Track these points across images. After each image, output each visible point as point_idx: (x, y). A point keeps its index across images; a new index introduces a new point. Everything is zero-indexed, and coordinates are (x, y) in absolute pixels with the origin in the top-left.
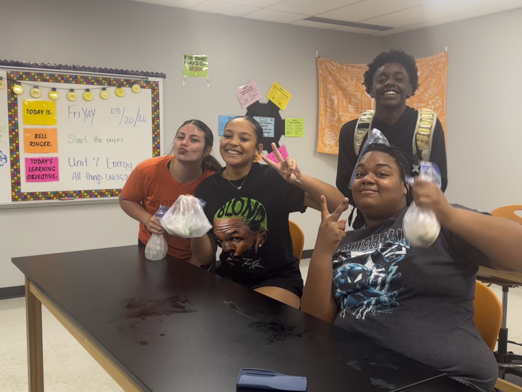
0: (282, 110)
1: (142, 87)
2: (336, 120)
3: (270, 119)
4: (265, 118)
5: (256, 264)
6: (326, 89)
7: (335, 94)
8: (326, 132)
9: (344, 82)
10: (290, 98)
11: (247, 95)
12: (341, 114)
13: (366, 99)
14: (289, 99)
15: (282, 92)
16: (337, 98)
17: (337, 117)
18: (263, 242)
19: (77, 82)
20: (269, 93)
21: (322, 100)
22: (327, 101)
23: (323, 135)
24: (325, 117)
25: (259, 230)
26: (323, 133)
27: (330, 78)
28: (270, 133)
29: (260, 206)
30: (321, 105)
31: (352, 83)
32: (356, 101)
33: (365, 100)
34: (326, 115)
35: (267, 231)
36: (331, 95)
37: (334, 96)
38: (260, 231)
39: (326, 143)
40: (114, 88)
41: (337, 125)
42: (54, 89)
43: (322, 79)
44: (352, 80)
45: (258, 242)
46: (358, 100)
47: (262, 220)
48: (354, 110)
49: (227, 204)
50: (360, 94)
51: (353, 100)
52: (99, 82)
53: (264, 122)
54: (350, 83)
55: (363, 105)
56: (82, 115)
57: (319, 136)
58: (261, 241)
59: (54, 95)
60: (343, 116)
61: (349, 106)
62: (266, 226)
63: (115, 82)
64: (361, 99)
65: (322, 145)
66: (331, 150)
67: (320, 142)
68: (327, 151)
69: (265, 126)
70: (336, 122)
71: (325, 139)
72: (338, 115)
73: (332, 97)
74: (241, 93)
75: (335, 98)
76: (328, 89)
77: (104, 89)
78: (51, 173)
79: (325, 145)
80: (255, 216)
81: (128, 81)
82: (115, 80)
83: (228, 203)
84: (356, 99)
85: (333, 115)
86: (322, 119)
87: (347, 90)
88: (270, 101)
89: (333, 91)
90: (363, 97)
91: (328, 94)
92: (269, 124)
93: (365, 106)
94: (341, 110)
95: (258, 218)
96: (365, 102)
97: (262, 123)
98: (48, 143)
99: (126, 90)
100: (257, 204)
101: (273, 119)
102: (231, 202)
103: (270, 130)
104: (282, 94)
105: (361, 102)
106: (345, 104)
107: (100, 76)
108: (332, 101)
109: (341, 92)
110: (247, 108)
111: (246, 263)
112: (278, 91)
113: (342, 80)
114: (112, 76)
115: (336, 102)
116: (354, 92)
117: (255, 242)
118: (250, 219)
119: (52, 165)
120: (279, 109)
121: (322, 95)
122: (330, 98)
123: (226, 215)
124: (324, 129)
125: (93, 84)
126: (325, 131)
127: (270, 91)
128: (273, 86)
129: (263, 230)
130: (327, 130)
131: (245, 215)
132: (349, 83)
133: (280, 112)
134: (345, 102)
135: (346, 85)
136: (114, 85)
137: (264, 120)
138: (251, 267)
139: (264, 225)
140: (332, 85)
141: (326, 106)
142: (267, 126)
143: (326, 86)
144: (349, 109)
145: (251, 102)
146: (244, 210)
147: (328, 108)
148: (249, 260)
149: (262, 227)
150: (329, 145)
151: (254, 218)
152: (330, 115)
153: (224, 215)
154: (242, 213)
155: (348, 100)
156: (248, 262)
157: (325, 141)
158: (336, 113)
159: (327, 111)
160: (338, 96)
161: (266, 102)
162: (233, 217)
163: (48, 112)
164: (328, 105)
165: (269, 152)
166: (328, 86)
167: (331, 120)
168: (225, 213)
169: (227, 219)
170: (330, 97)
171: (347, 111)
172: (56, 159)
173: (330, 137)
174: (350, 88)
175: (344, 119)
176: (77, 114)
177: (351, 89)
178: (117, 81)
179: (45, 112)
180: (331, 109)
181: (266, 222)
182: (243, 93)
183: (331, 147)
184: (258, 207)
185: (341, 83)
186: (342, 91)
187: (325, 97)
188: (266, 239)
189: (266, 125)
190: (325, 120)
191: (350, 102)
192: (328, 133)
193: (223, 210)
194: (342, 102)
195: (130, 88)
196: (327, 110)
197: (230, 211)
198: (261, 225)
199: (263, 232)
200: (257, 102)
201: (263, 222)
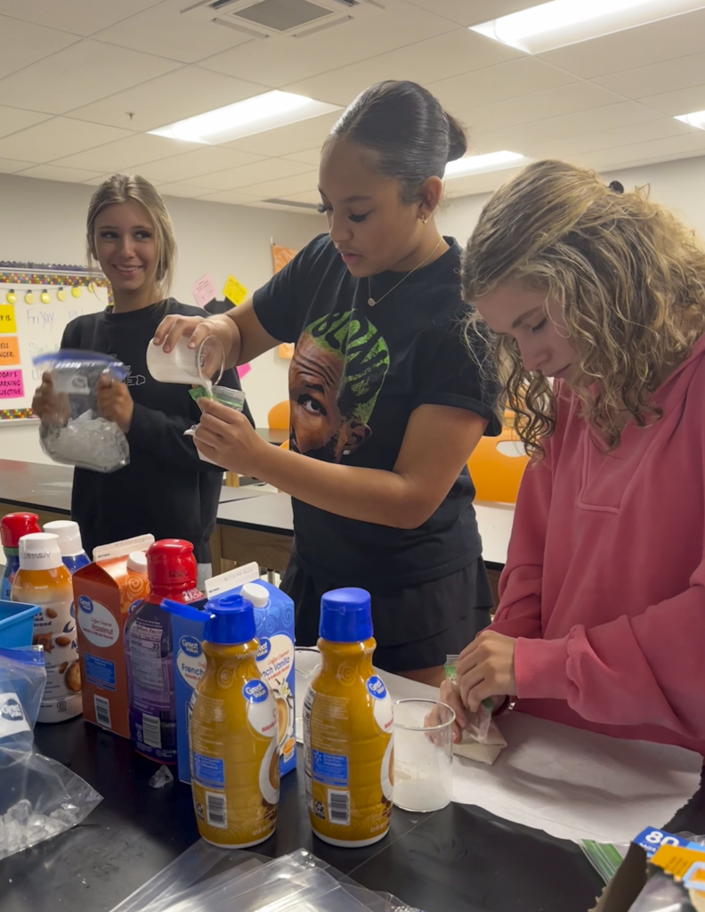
1: (98, 285)
10: (246, 294)
11: (203, 292)
15: (239, 286)
19: (34, 282)
25: (349, 418)
29: (384, 366)
35: (367, 430)
38: (351, 421)
40: (70, 287)
42: (12, 291)
45: (340, 444)
47: (365, 399)
52: (55, 282)
56: (41, 319)
58: (347, 444)
59: (12, 297)
62: (367, 418)
63: (70, 281)
74: (197, 289)
77: (61, 289)
78: (16, 387)
81: (83, 279)
82: (70, 277)
95: (360, 388)
98: (11, 353)
99: (82, 289)
100: (383, 355)
104: (239, 290)
107: (56, 273)
112: (234, 286)
114: (67, 274)
119: (16, 379)
123: (327, 338)
125: (49, 283)
128: (228, 280)
129: (357, 421)
136: (70, 284)
139: (364, 413)
149: (356, 415)
151: (353, 382)
153: (323, 336)
162: (336, 352)
163: (8, 317)
168: (329, 331)
169: (323, 350)
172: (20, 372)
176: (36, 319)
178: (73, 278)
179: (4, 318)
181: (371, 409)
182: (199, 289)
184: (378, 365)
195: (85, 287)
198: (357, 409)
199: (357, 427)
200: (214, 300)
201: (365, 405)
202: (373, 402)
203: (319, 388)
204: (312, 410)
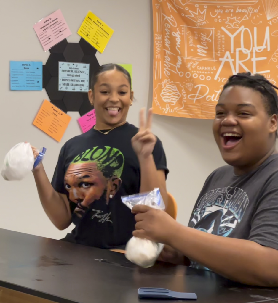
0: (100, 53)
2: (179, 67)
3: (82, 65)
4: (76, 64)
5: (105, 218)
6: (163, 22)
7: (177, 29)
8: (165, 85)
9: (190, 11)
10: (111, 35)
11: (49, 32)
12: (186, 57)
13: (223, 36)
14: (109, 37)
15: (100, 26)
16: (181, 35)
17: (180, 63)
18: (114, 192)
20: (81, 27)
21: (158, 37)
22: (166, 40)
23: (160, 88)
24: (163, 63)
25: (111, 177)
26: (160, 86)
27: (169, 5)
28: (83, 85)
30: (157, 44)
31: (202, 13)
32: (208, 39)
33: (221, 38)
34: (164, 59)
35: (120, 181)
36: (171, 30)
37: (176, 31)
38: (112, 178)
39: (165, 101)
41: (181, 74)
43: (157, 8)
44: (202, 9)
45: (108, 191)
46: (211, 38)
47: (117, 168)
48: (205, 52)
49: (87, 151)
50: (214, 28)
51: (204, 38)
53: (74, 70)
54: (199, 12)
55: (219, 46)
57: (155, 89)
58: (111, 191)
60: (190, 61)
61: (198, 46)
62: (120, 175)
64: (215, 37)
65: (158, 104)
66: (172, 111)
67: (155, 98)
68: (166, 113)
69: (76, 76)
70: (179, 70)
71: (163, 95)
72: (182, 59)
73: (173, 34)
74: (41, 28)
75: (177, 35)
76: (167, 22)
79: (163, 104)
80: (112, 162)
83: (89, 150)
84: (207, 36)
85: (174, 60)
86: (158, 65)
87: (194, 24)
88: (82, 40)
89: (175, 25)
90: (219, 34)
91: (167, 30)
92: (81, 72)
93: (221, 47)
94: (186, 52)
95: (114, 165)
96: (222, 40)
97: (72, 72)
101: (88, 65)
102: (92, 149)
103: (84, 81)
104: (100, 30)
105: (216, 41)
106: (191, 44)
108: (172, 40)
109: (185, 26)
110: (50, 50)
111: (96, 215)
112: (93, 25)
113: (187, 9)
115: (178, 40)
116: (205, 26)
117: (105, 191)
118: (105, 165)
120: (95, 51)
121: (157, 31)
122: (170, 35)
123: (82, 160)
124: (161, 81)
126: (163, 83)
127: (83, 25)
128: (86, 18)
129: (115, 177)
130: (166, 81)
131: (102, 160)
132: (197, 14)
133: (97, 55)
134: (191, 40)
135: (193, 16)
137: (74, 66)
138: (101, 220)
139: (118, 174)
140: (172, 16)
141: (164, 46)
142: (79, 76)
143: (164, 17)
144: (199, 50)
145: (55, 41)
146: (102, 156)
147: (168, 50)
148: (99, 212)
149: (115, 174)
150: (169, 103)
151: (110, 164)
152: (169, 59)
153: (80, 161)
154: (99, 158)
155: (196, 38)
156: (98, 215)
157: (163, 98)
158: (179, 57)
159: (165, 54)
160: (181, 32)
161: (77, 40)
162: (89, 162)
164: (167, 45)
165: (81, 114)
166: (167, 17)
167: (172, 67)
168: (82, 158)
169: (82, 164)
170: (170, 33)
171: (195, 54)
173: (170, 92)
174: (199, 20)
175: (192, 65)
177: (200, 22)
180: (171, 51)
182: (44, 28)
183: (172, 107)
185: (185, 14)
186: (188, 24)
187: (163, 33)
188: (118, 189)
189: (78, 74)
190: (163, 67)
191: (199, 41)
192: (168, 86)
193: (81, 156)
194: (188, 40)
196: (165, 52)
197: (88, 156)
198: (115, 172)
199: (115, 180)
200: (65, 41)
201: (118, 170)
202: (122, 168)
203: (86, 176)
204: (86, 187)
